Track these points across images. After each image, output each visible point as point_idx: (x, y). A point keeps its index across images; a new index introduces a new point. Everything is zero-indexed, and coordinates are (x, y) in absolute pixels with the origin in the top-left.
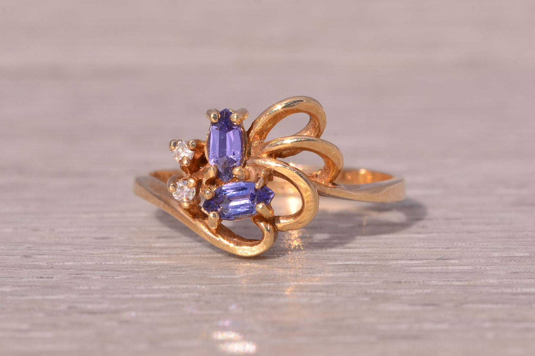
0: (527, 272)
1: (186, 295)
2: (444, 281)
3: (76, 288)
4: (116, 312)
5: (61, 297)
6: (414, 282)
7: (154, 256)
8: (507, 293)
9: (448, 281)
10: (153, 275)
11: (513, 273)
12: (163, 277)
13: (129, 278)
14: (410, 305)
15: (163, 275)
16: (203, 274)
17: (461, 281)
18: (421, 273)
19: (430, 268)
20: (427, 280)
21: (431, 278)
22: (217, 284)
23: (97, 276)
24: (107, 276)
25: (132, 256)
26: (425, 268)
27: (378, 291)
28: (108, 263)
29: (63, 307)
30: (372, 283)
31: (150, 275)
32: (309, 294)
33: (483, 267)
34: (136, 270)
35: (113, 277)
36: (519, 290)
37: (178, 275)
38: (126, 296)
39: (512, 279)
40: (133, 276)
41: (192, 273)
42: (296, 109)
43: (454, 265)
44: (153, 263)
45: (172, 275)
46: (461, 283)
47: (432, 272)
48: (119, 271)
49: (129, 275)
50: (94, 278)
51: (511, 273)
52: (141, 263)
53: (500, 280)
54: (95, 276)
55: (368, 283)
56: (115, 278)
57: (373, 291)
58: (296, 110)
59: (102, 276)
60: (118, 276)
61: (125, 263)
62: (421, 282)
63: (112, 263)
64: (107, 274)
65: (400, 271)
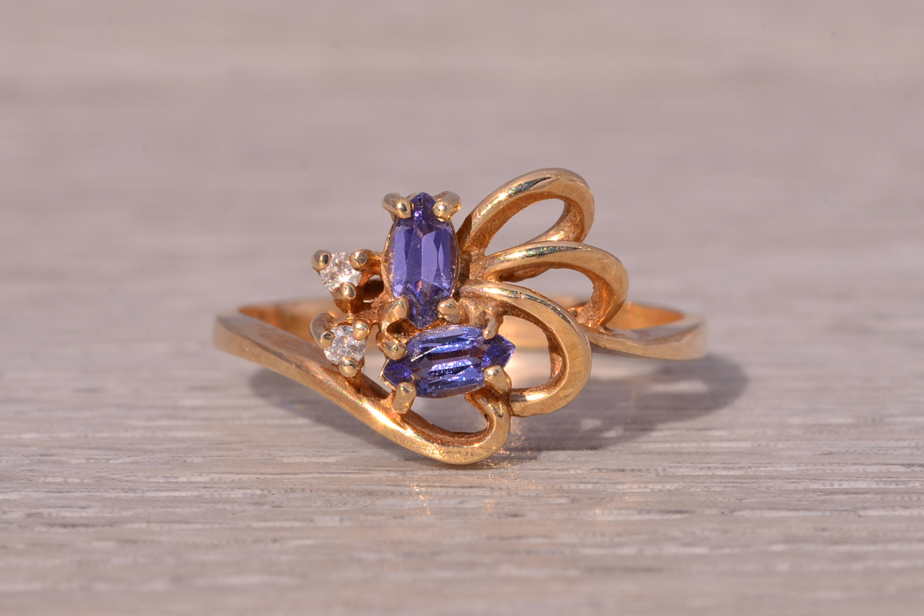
0: (850, 453)
1: (239, 494)
2: (701, 469)
3: (41, 480)
4: (112, 523)
5: (15, 496)
6: (648, 470)
7: (181, 423)
8: (814, 491)
9: (709, 468)
10: (179, 457)
11: (826, 454)
12: (196, 460)
13: (137, 463)
14: (640, 512)
15: (197, 457)
16: (269, 455)
17: (733, 469)
18: (661, 453)
19: (676, 445)
20: (671, 467)
21: (679, 463)
22: (294, 474)
23: (79, 458)
24: (97, 459)
25: (142, 423)
26: (668, 445)
27: (582, 487)
28: (99, 435)
29: (17, 515)
30: (572, 472)
31: (173, 457)
32: (460, 491)
33: (772, 445)
34: (150, 447)
35: (108, 460)
36: (836, 486)
37: (225, 458)
38: (132, 495)
39: (823, 464)
40: (144, 458)
41: (250, 454)
42: (547, 192)
43: (720, 439)
44: (179, 434)
45: (214, 456)
46: (732, 473)
47: (680, 453)
48: (119, 450)
49: (136, 456)
50: (75, 461)
51: (821, 454)
52: (159, 434)
53: (803, 468)
54: (76, 458)
55: (566, 473)
56: (111, 462)
57: (573, 486)
58: (546, 194)
59: (88, 459)
60: (116, 459)
61: (129, 435)
62: (660, 469)
63: (105, 435)
64: (96, 455)
65: (623, 451)
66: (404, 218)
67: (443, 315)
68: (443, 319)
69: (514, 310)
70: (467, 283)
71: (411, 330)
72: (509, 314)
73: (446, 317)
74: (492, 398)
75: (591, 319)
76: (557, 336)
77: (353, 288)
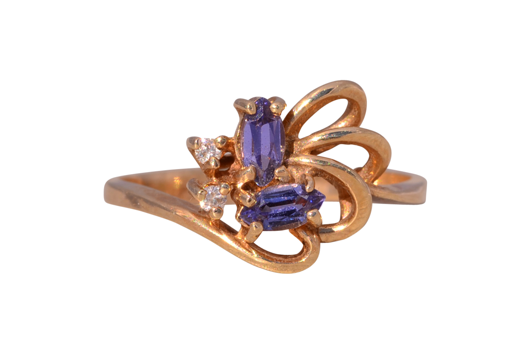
66: (251, 114)
67: (278, 177)
68: (278, 180)
69: (323, 173)
70: (291, 156)
71: (255, 188)
72: (319, 175)
73: (279, 178)
74: (309, 231)
75: (366, 178)
76: (350, 189)
77: (217, 161)
